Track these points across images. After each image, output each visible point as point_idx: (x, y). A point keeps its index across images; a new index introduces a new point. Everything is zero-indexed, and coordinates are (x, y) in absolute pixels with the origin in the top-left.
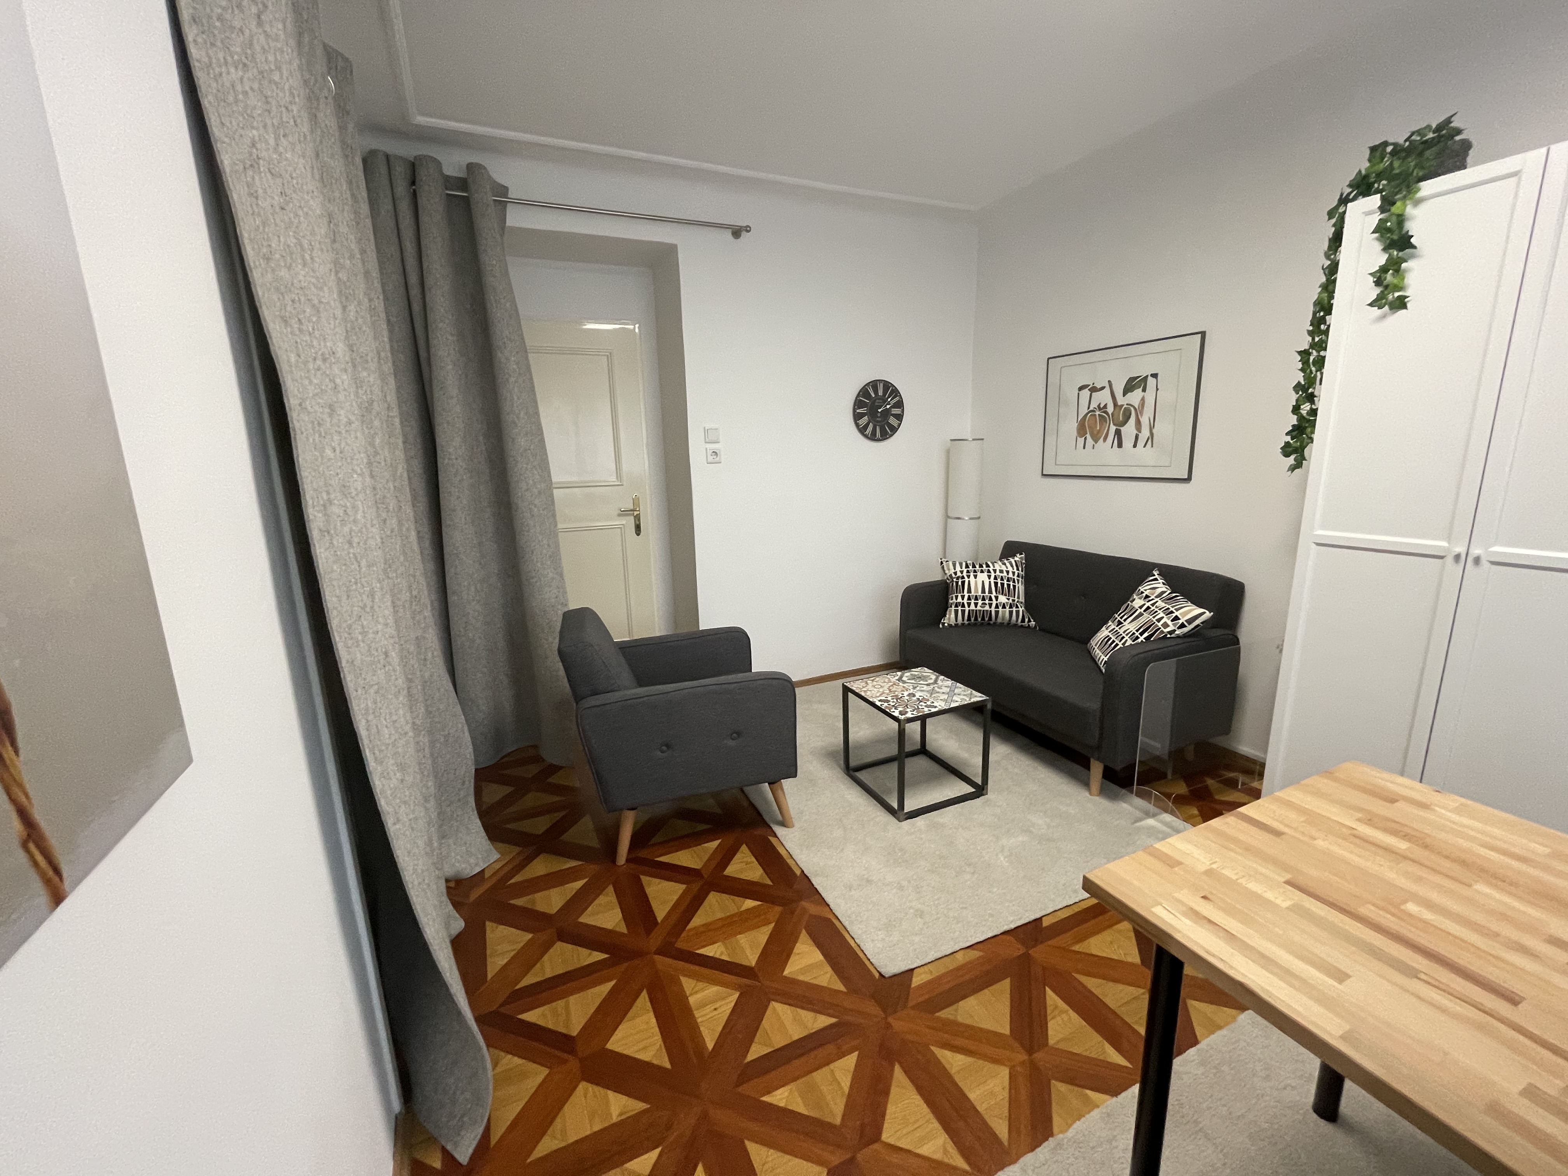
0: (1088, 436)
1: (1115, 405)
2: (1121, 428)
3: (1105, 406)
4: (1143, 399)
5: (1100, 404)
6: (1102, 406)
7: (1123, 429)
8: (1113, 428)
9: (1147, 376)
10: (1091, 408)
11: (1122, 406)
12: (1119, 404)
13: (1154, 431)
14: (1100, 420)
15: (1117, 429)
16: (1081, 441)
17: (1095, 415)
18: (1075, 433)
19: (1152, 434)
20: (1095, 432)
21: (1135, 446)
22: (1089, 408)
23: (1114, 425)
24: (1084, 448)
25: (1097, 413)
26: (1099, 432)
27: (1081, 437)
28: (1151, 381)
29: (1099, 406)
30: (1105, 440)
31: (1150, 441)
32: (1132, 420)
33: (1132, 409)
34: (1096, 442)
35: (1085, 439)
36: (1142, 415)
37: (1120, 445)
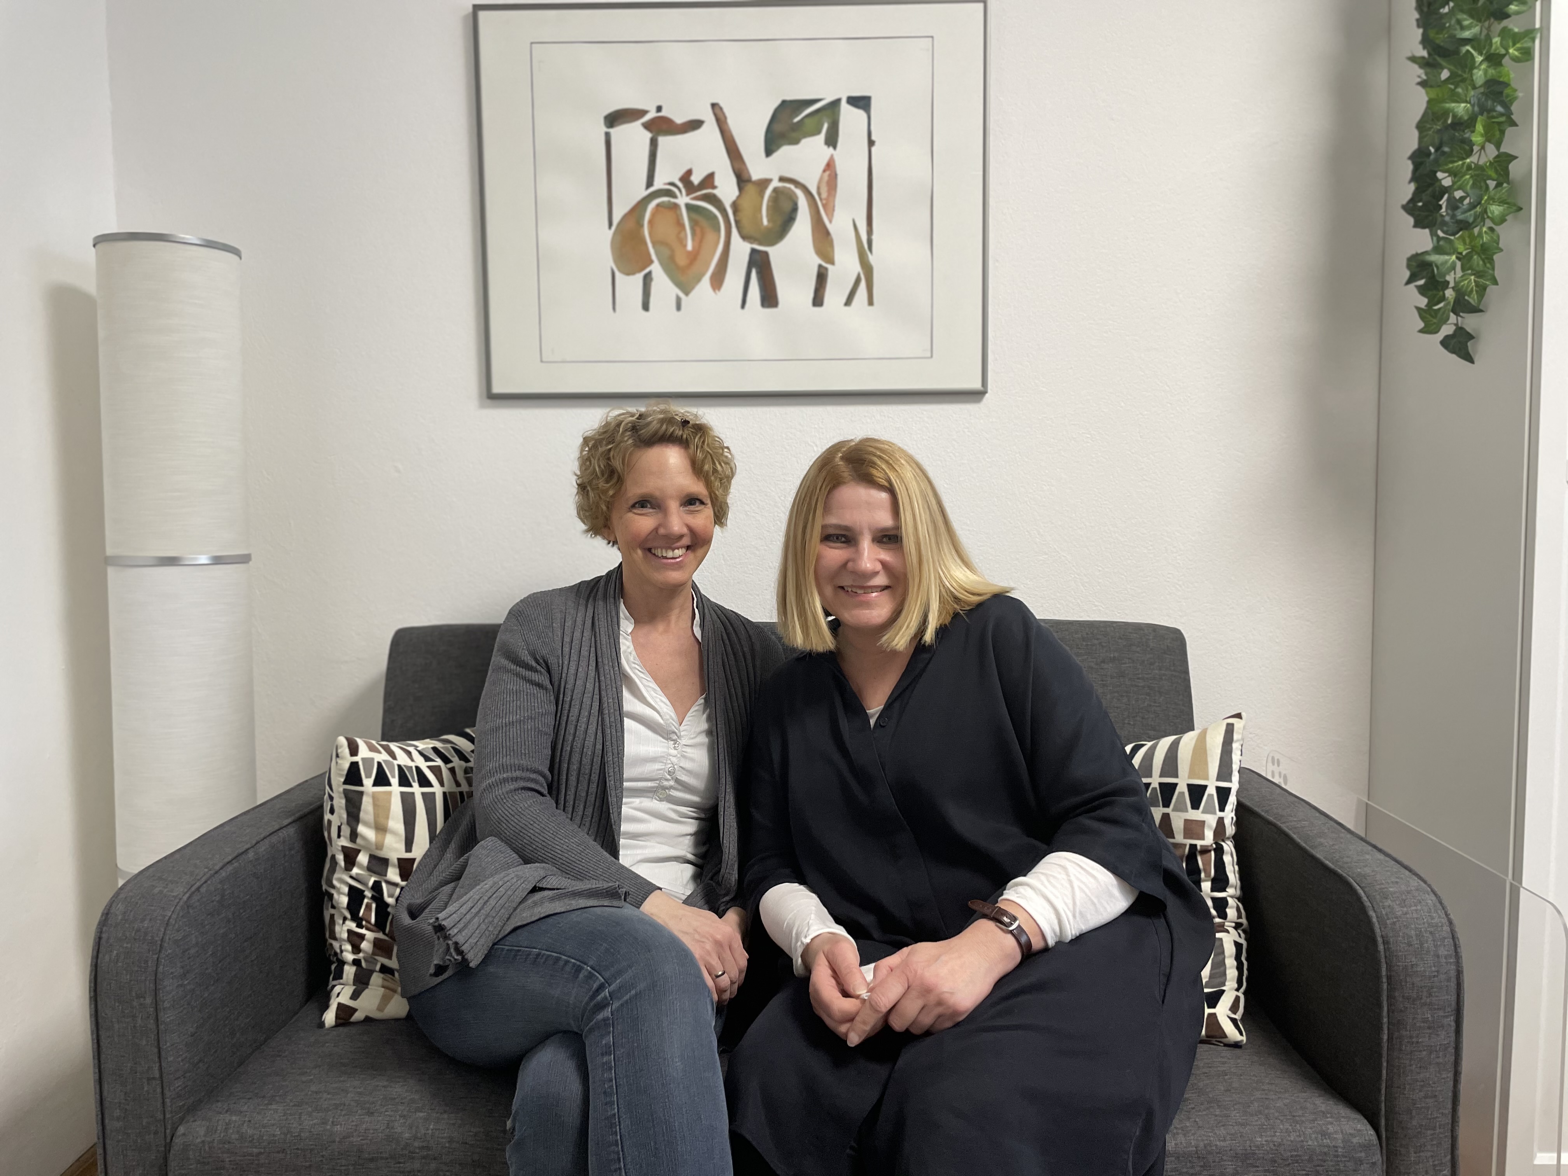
0: (656, 268)
1: (742, 178)
2: (770, 250)
3: (709, 180)
4: (830, 166)
5: (689, 173)
6: (696, 179)
7: (776, 253)
8: (741, 250)
9: (836, 103)
10: (659, 183)
11: (765, 183)
12: (755, 176)
13: (872, 259)
14: (694, 224)
15: (753, 251)
16: (631, 285)
17: (676, 206)
18: (607, 260)
19: (867, 269)
20: (682, 261)
21: (818, 301)
22: (650, 182)
23: (744, 237)
24: (646, 307)
25: (683, 200)
26: (694, 256)
27: (629, 273)
28: (850, 117)
29: (686, 178)
30: (718, 281)
31: (863, 285)
32: (802, 227)
33: (799, 193)
34: (686, 288)
35: (647, 280)
36: (830, 214)
37: (769, 298)
